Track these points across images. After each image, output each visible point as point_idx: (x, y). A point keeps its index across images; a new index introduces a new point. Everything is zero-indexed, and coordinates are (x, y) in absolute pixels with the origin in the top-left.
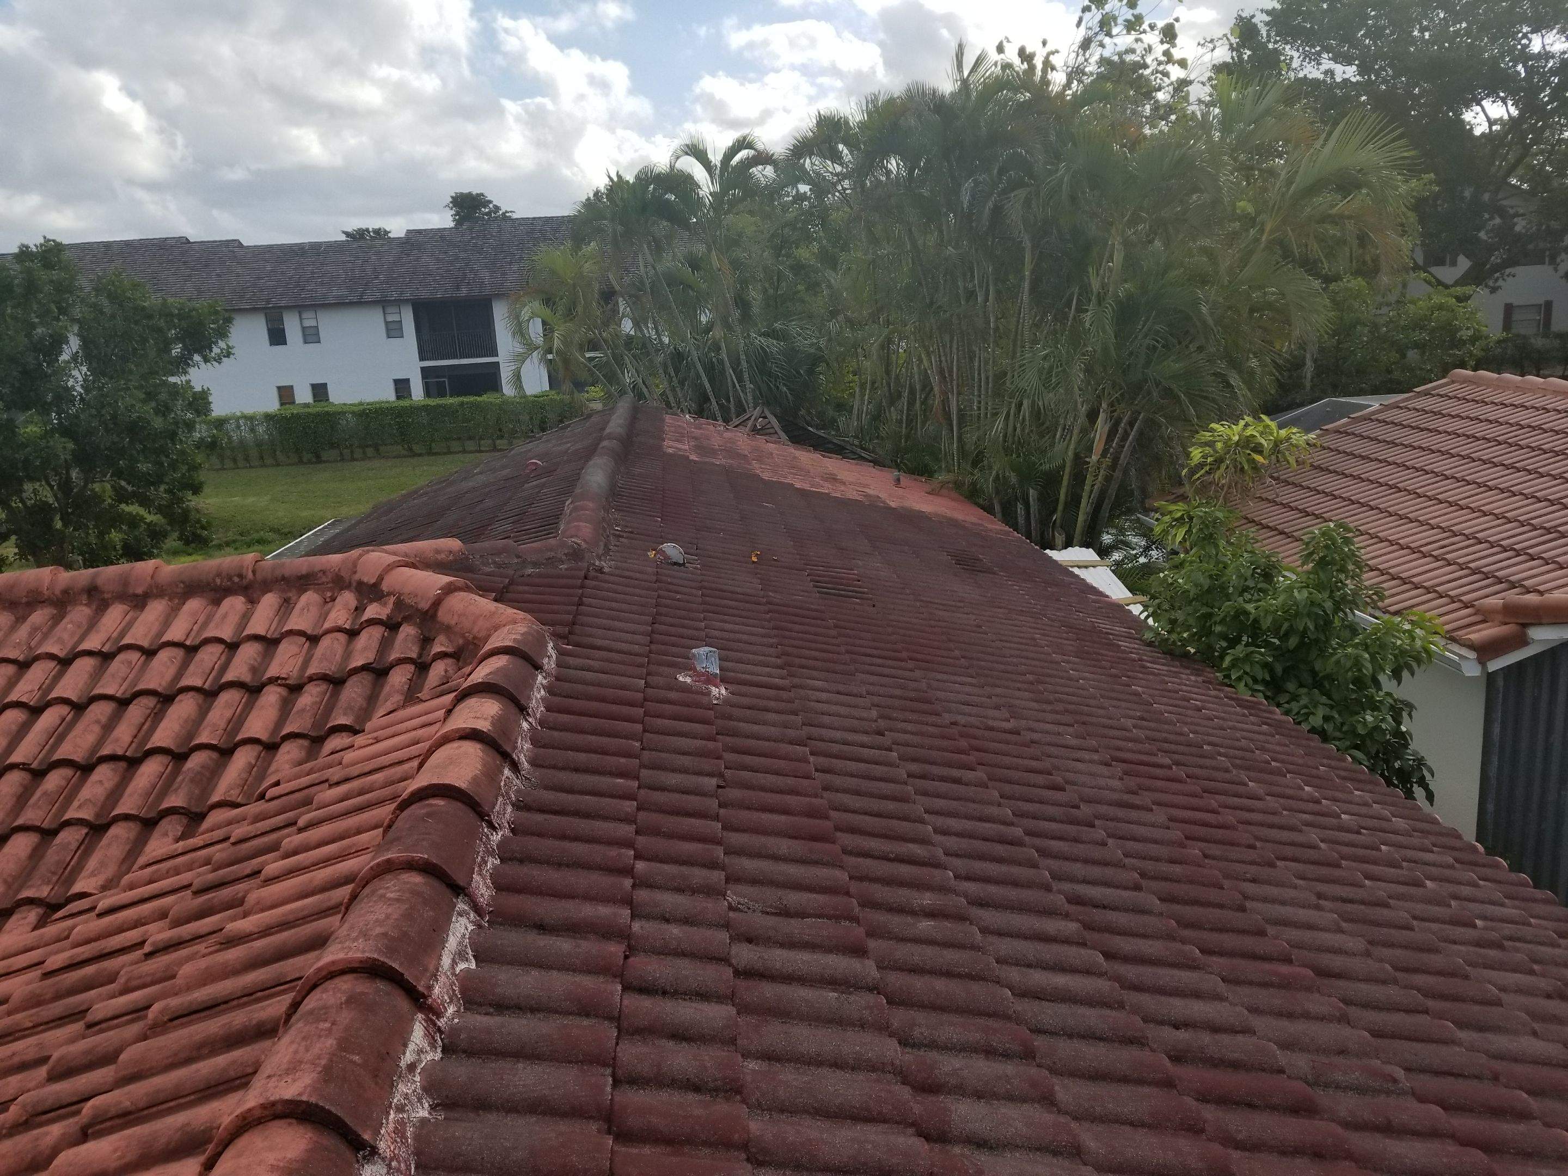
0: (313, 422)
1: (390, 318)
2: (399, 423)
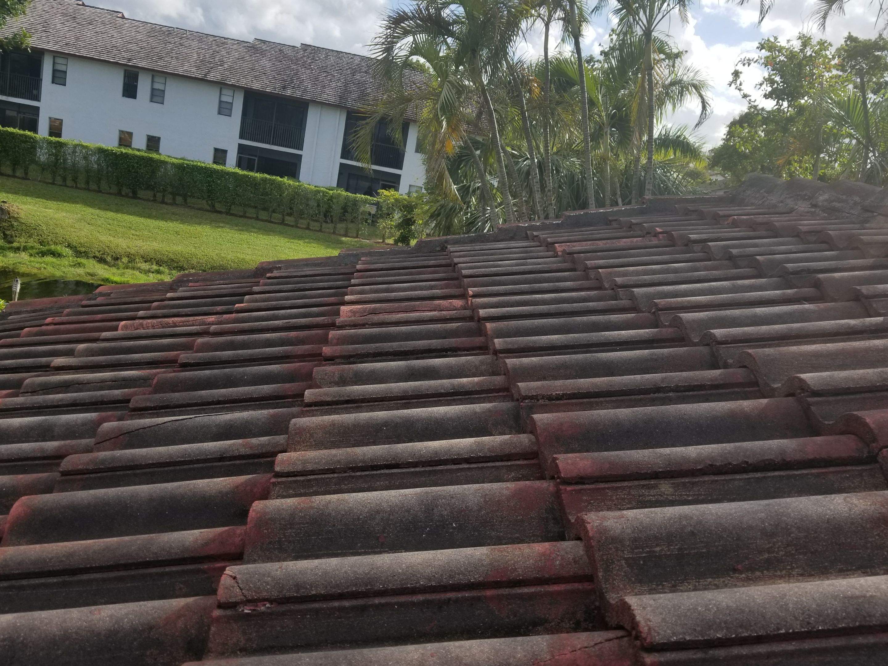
0: (137, 163)
1: (224, 99)
2: (209, 182)
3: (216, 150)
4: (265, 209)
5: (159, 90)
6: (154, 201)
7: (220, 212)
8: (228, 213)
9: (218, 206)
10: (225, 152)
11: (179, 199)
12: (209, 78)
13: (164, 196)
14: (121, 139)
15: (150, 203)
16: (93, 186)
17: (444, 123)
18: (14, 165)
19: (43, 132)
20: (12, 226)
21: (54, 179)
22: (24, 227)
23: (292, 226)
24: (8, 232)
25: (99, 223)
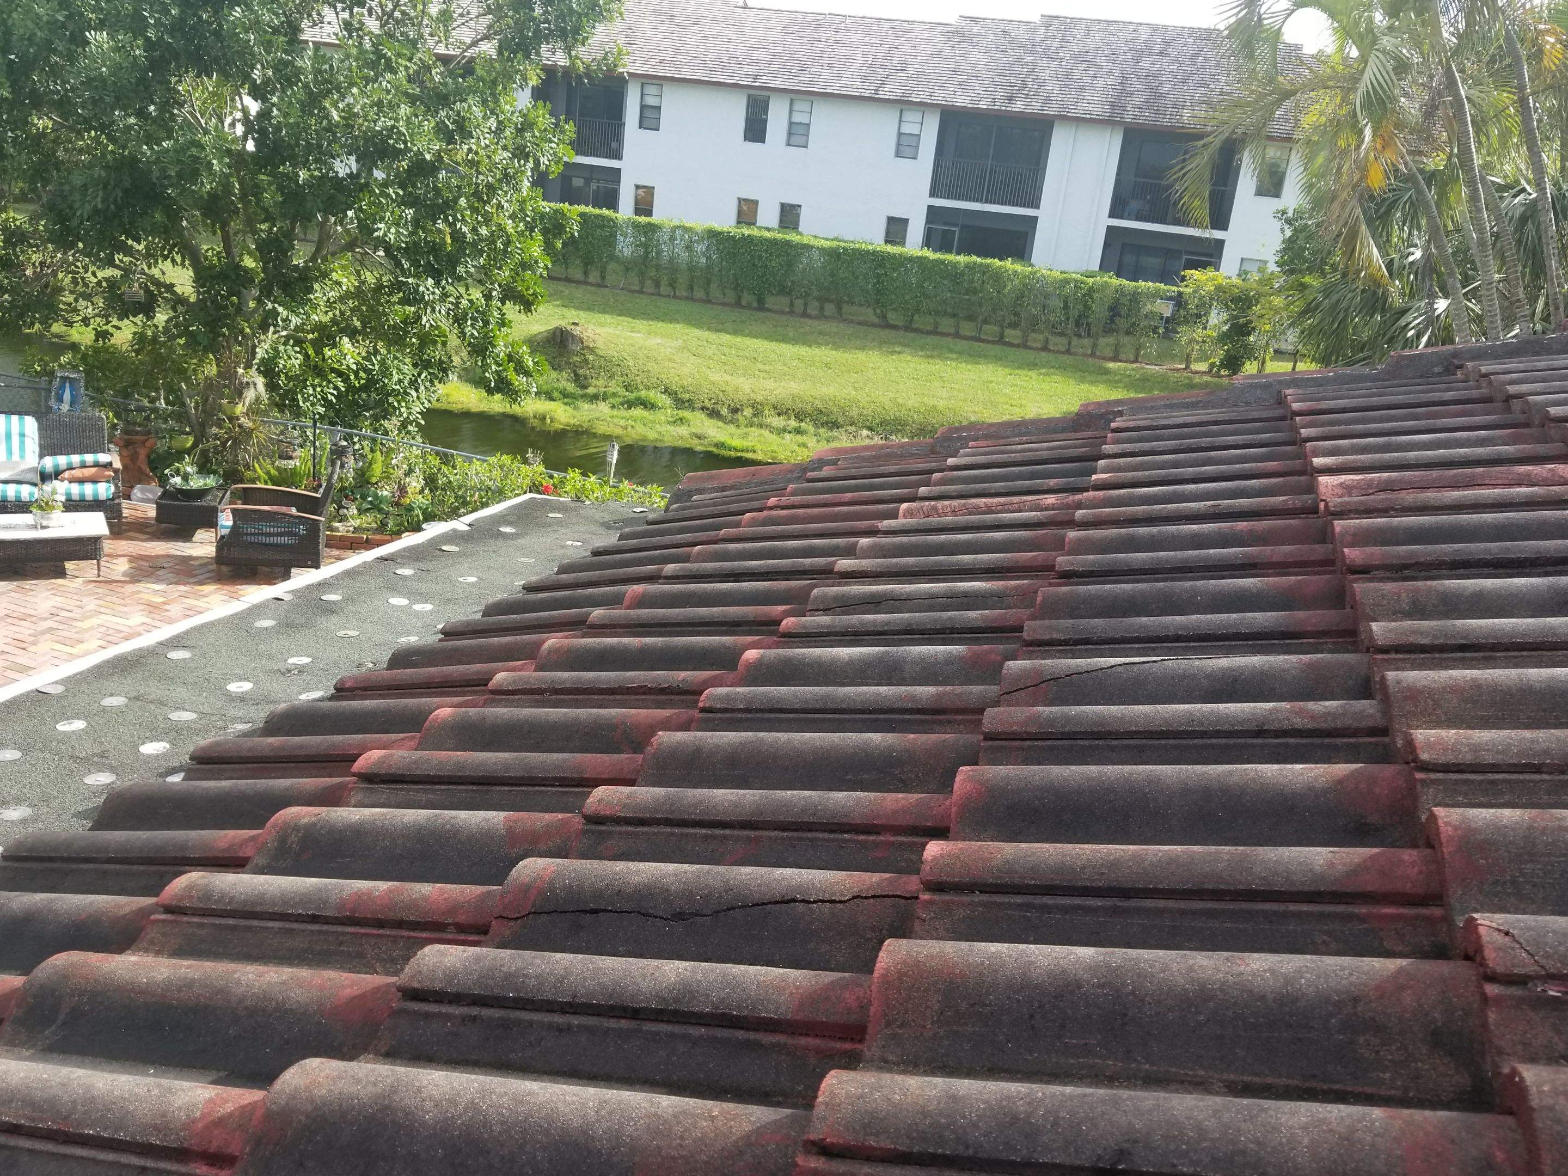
0: (766, 251)
1: (906, 129)
2: (879, 276)
3: (891, 220)
4: (970, 318)
5: (800, 124)
6: (791, 313)
7: (895, 327)
8: (908, 328)
9: (892, 317)
10: (905, 222)
11: (830, 308)
12: (882, 95)
13: (806, 304)
14: (740, 213)
15: (785, 318)
16: (699, 294)
17: (1368, 132)
18: (586, 264)
19: (625, 210)
20: (586, 361)
21: (642, 284)
22: (603, 363)
23: (1018, 346)
24: (581, 372)
25: (710, 352)
